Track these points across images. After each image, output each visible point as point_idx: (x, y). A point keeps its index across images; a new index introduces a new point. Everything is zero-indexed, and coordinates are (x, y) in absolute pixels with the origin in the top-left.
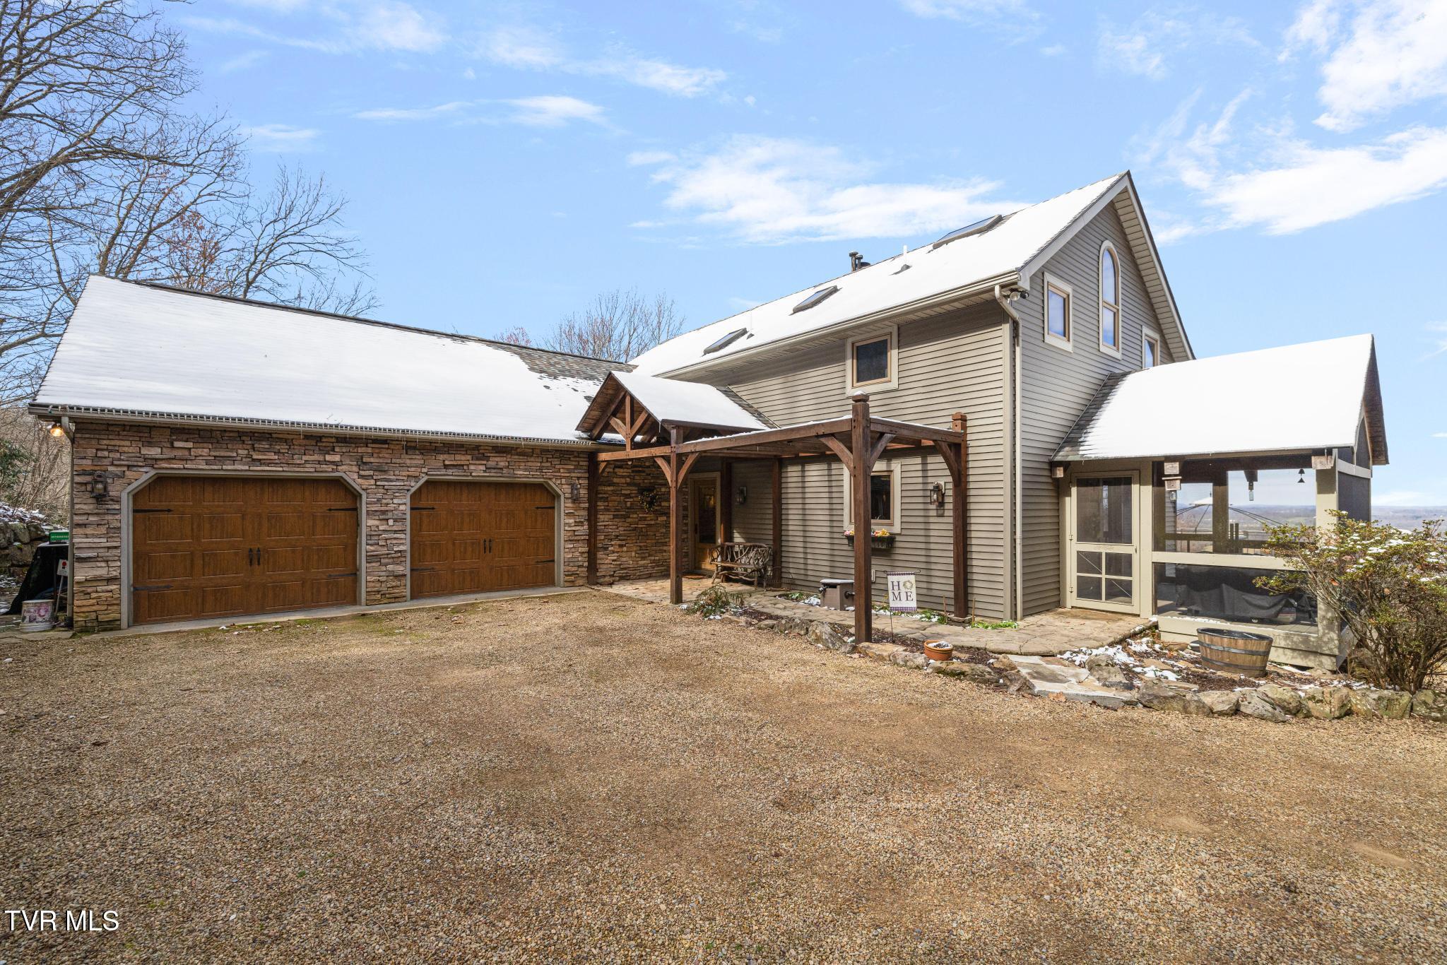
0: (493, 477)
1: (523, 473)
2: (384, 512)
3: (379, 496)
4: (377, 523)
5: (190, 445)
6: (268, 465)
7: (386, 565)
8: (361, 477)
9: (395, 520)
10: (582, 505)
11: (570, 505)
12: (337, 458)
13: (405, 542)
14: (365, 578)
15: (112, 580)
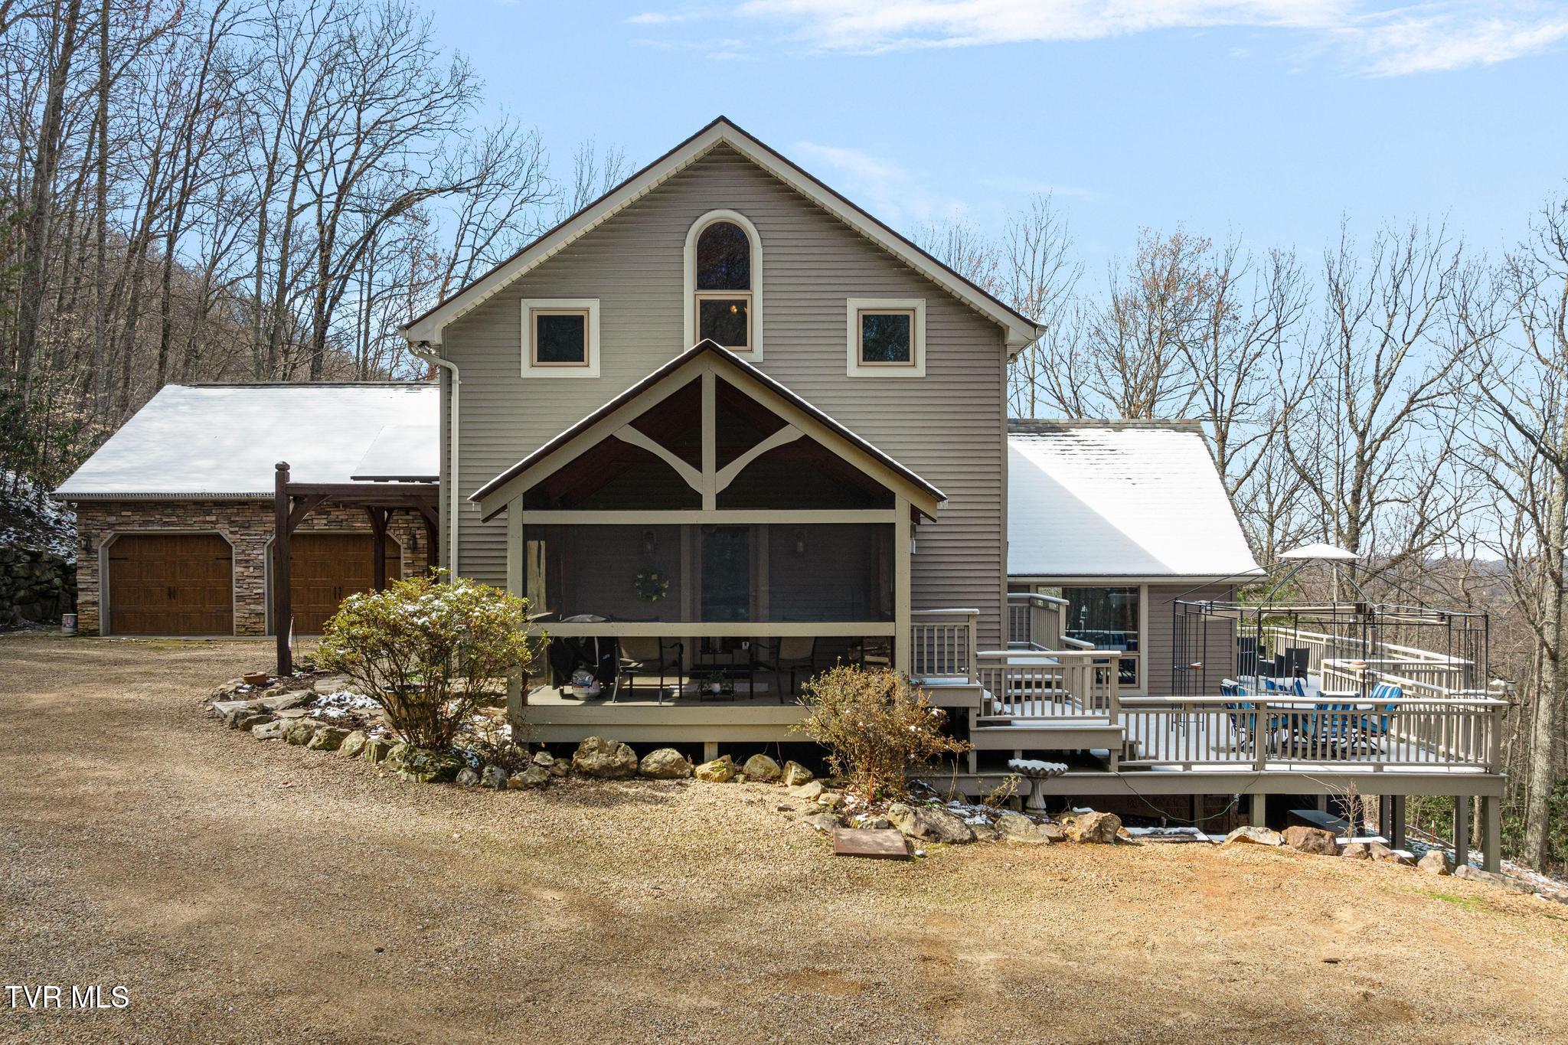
0: (335, 530)
1: (361, 525)
2: (247, 561)
3: (243, 548)
4: (242, 569)
5: (129, 513)
6: (172, 525)
7: (250, 604)
8: (231, 533)
9: (255, 568)
10: (422, 556)
11: (409, 555)
12: (214, 518)
13: (262, 586)
14: (235, 614)
15: (95, 603)
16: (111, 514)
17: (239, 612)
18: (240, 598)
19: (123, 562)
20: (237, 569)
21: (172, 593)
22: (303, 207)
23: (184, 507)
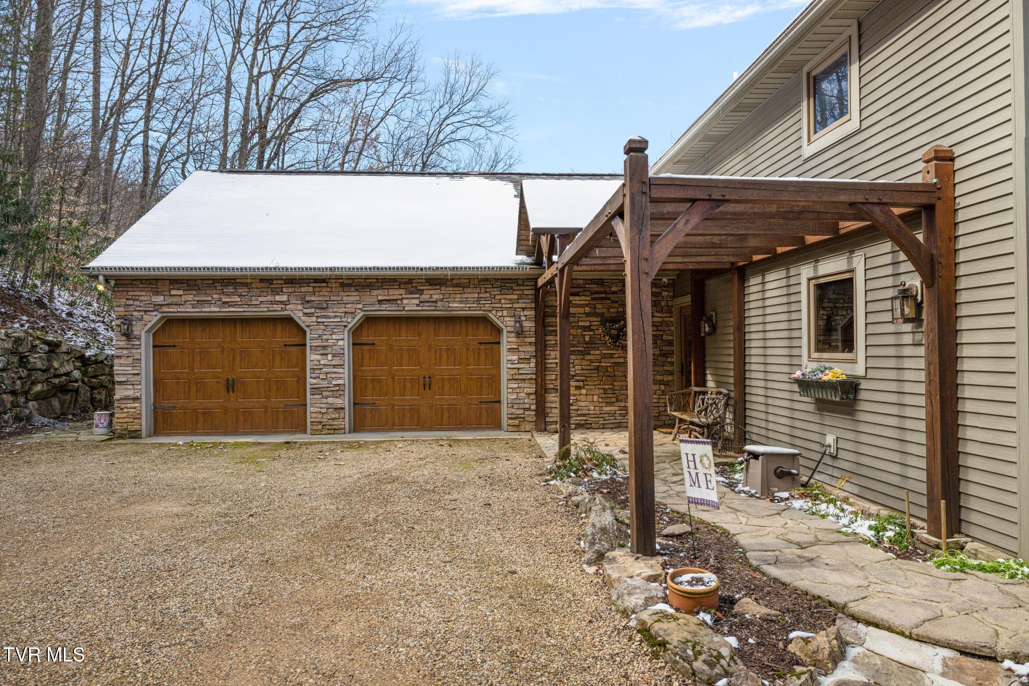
0: (428, 311)
1: (459, 305)
2: (325, 347)
3: (320, 332)
4: (319, 357)
5: (181, 292)
6: (234, 306)
7: (327, 398)
8: (306, 314)
9: (334, 355)
10: (528, 340)
11: (514, 340)
12: (284, 298)
13: (344, 377)
14: (310, 409)
15: (136, 399)
16: (157, 293)
17: (314, 407)
18: (317, 390)
19: (170, 350)
20: (312, 357)
21: (230, 386)
23: (246, 285)
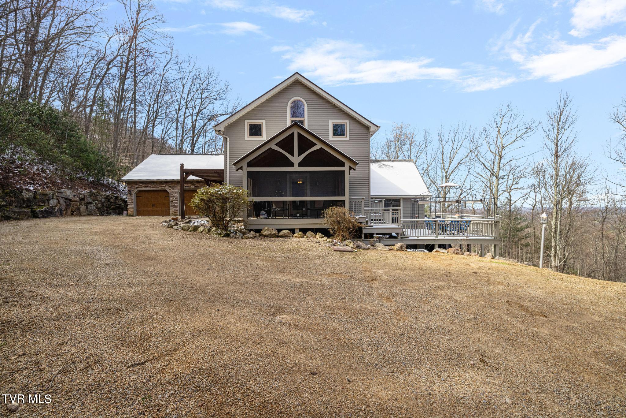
2: (173, 197)
3: (172, 193)
5: (142, 185)
6: (153, 188)
7: (174, 208)
8: (169, 190)
9: (175, 199)
12: (164, 186)
13: (178, 203)
14: (170, 210)
15: (132, 208)
16: (137, 185)
17: (171, 210)
18: (172, 206)
19: (140, 197)
20: (171, 199)
21: (153, 205)
22: (188, 116)
23: (156, 183)
